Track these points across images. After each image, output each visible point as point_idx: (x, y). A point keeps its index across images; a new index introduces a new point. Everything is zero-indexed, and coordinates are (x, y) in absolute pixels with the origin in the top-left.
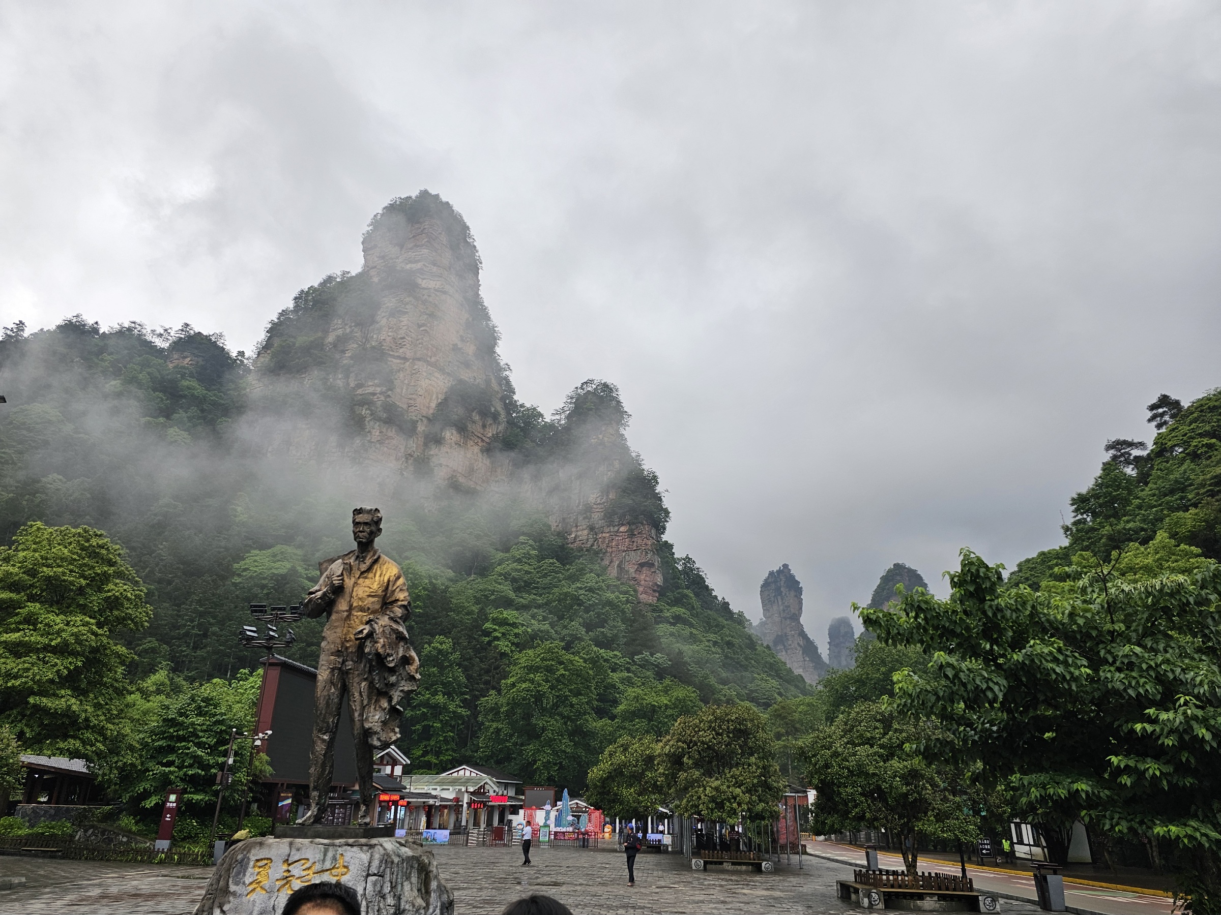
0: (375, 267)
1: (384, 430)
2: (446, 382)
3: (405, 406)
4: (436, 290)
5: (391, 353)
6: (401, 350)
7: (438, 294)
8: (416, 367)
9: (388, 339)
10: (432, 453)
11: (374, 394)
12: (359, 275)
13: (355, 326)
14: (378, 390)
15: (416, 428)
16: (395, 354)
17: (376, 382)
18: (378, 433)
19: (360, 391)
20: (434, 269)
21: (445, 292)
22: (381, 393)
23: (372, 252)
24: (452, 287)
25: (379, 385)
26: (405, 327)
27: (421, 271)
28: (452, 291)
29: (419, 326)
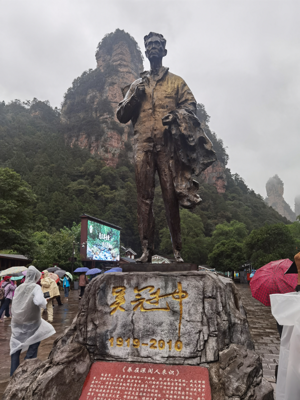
0: (101, 66)
1: (112, 132)
4: (127, 72)
5: (112, 101)
6: (115, 99)
7: (128, 74)
9: (110, 95)
10: (131, 140)
11: (107, 118)
12: (96, 70)
13: (97, 91)
14: (108, 116)
15: (124, 130)
16: (114, 101)
17: (107, 113)
18: (110, 134)
19: (101, 118)
20: (125, 63)
21: (130, 73)
22: (110, 118)
23: (100, 59)
24: (133, 70)
25: (108, 115)
26: (116, 90)
27: (120, 65)
28: (133, 72)
29: (121, 88)
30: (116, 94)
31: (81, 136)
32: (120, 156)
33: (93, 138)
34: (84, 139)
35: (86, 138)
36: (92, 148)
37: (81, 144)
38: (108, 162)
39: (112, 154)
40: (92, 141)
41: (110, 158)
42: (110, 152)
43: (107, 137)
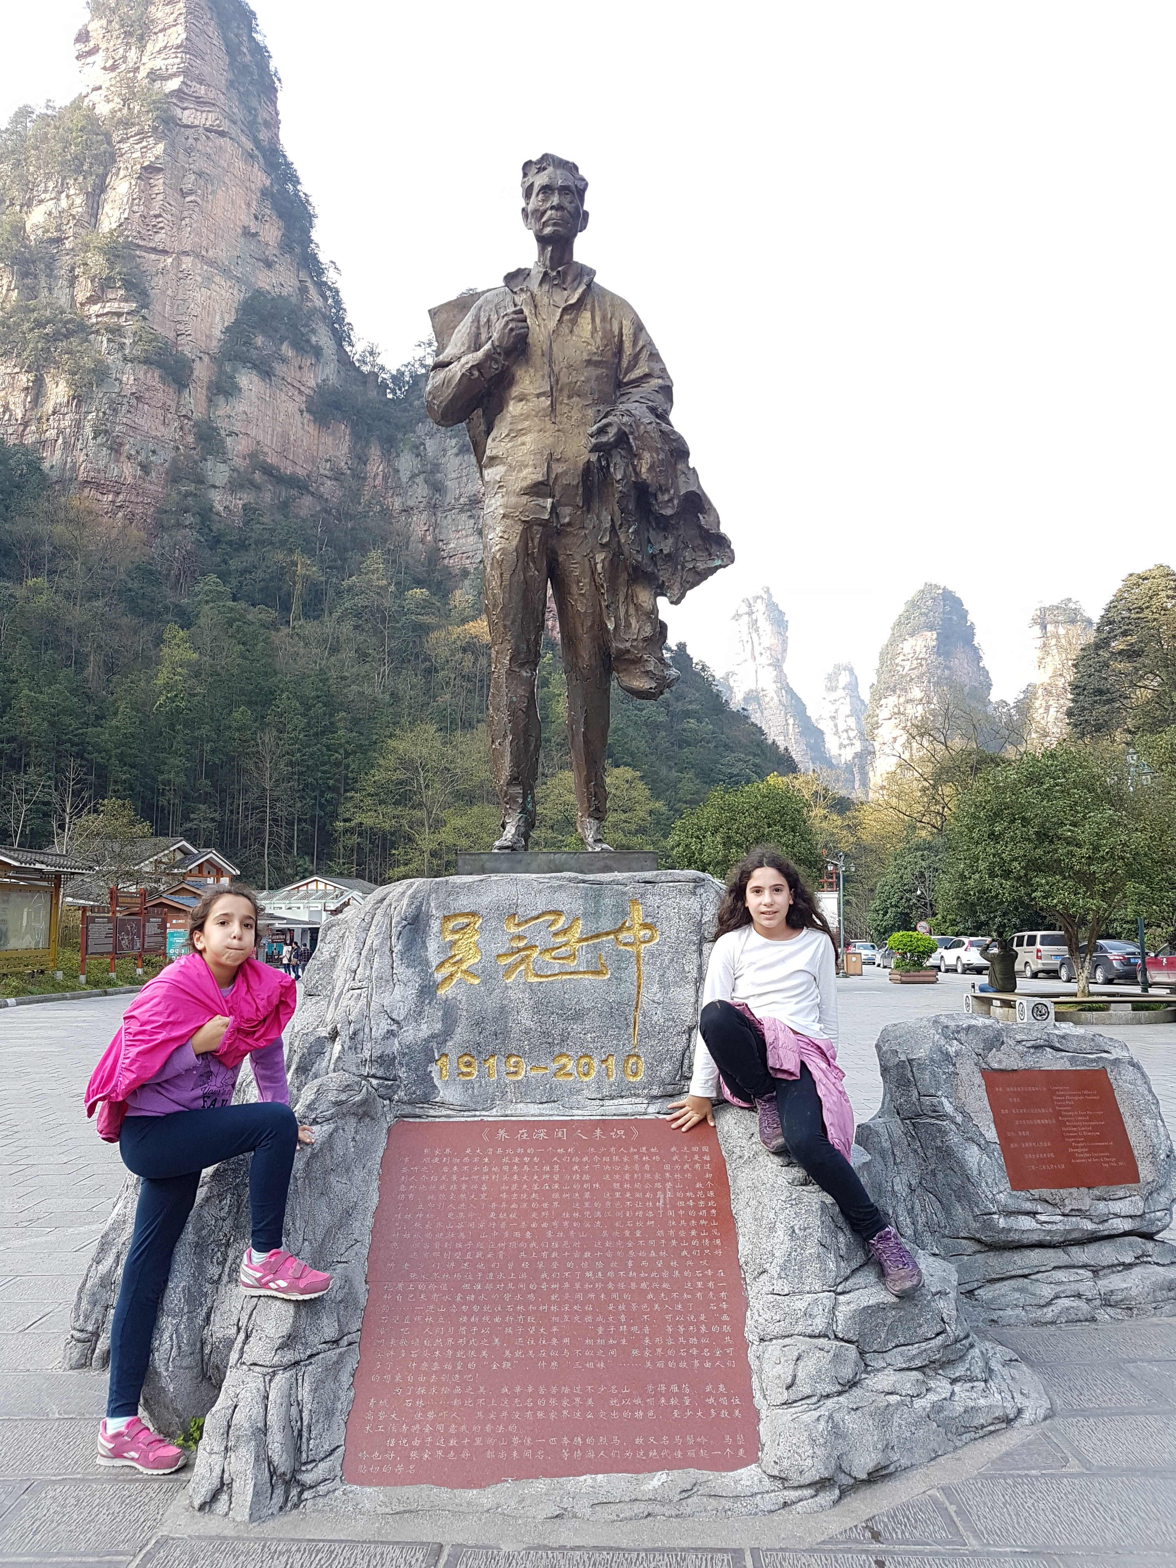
0: (100, 88)
1: (141, 375)
2: (235, 292)
3: (172, 335)
4: (208, 130)
5: (141, 243)
6: (157, 238)
7: (212, 135)
8: (183, 266)
10: (220, 412)
11: (119, 315)
13: (77, 194)
14: (126, 307)
15: (193, 371)
16: (151, 245)
17: (121, 292)
18: (131, 381)
19: (95, 309)
20: (202, 90)
21: (222, 134)
22: (131, 313)
23: (90, 60)
24: (235, 123)
26: (161, 197)
27: (179, 94)
28: (234, 131)
29: (184, 195)
30: (160, 216)
32: (175, 476)
34: (16, 392)
35: (26, 389)
36: (51, 435)
38: (122, 497)
39: (141, 464)
40: (53, 405)
41: (129, 480)
42: (129, 457)
43: (119, 395)
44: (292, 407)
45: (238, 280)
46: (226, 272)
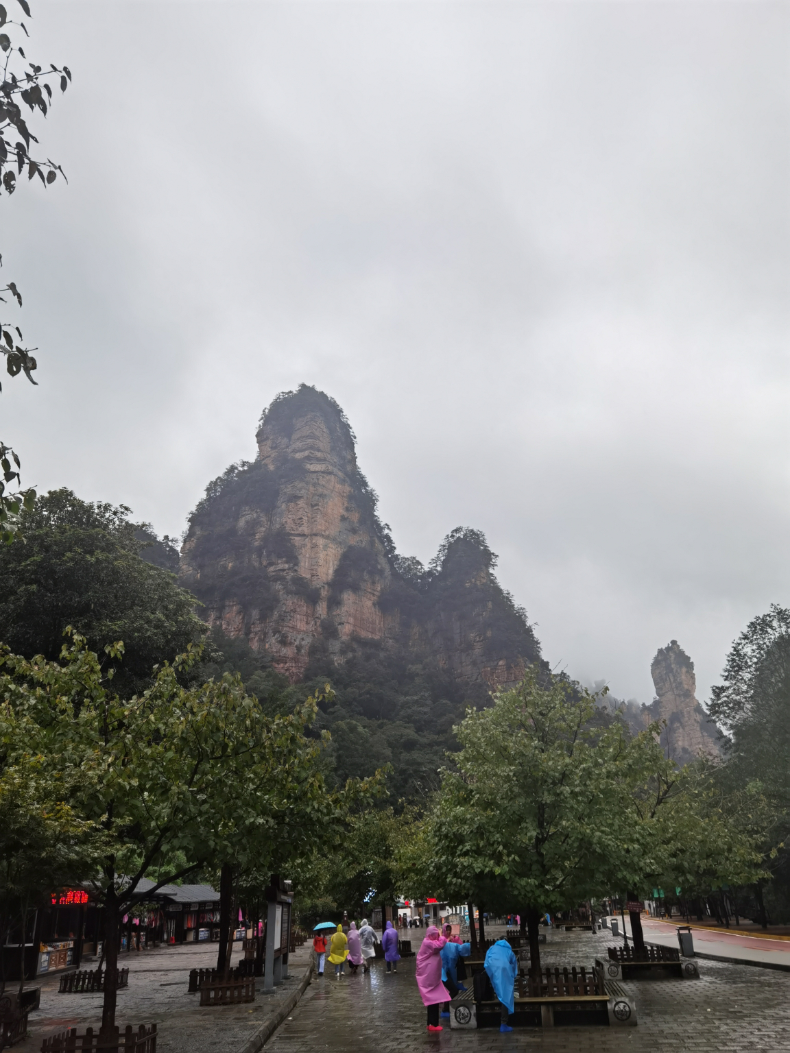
0: (269, 456)
1: (295, 601)
2: (339, 549)
3: (308, 576)
4: (323, 472)
5: (293, 532)
6: (300, 529)
7: (325, 475)
8: (314, 541)
9: (289, 521)
10: (334, 613)
11: (283, 570)
12: (258, 463)
13: (260, 511)
14: (286, 566)
15: (320, 594)
16: (296, 533)
17: (284, 559)
18: (291, 604)
19: (271, 569)
20: (319, 454)
21: (330, 473)
22: (289, 569)
23: (265, 443)
24: (335, 467)
25: (287, 562)
26: (301, 510)
27: (308, 458)
28: (335, 470)
29: (312, 506)
30: (301, 518)
31: (227, 608)
32: (313, 650)
33: (255, 614)
34: (234, 614)
35: (239, 613)
36: (252, 635)
37: (228, 625)
38: (287, 665)
39: (296, 647)
40: (253, 620)
41: (291, 656)
42: (291, 644)
43: (285, 612)
44: (369, 603)
45: (340, 543)
46: (334, 540)
